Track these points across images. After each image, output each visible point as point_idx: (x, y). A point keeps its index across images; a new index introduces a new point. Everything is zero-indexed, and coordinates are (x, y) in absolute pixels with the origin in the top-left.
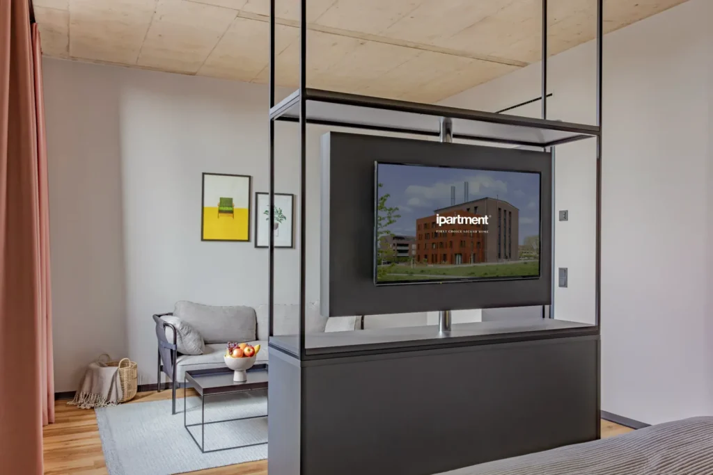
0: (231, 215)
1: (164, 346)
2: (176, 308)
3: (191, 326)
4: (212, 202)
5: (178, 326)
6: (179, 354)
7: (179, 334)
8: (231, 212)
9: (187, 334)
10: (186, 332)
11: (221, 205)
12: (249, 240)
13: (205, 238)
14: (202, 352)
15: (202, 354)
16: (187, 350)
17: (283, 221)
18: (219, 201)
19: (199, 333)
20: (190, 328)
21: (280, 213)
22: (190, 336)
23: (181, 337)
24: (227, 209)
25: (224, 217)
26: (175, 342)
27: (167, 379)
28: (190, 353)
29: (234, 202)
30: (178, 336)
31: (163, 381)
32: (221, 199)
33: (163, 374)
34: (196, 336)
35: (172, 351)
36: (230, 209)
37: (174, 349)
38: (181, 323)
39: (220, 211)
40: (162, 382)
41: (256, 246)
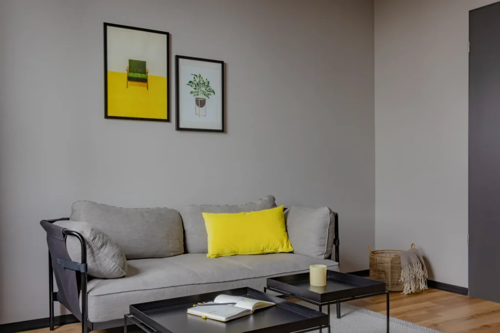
0: (145, 84)
1: (63, 266)
2: (73, 211)
3: (106, 236)
4: (119, 67)
5: (87, 235)
6: (91, 278)
7: (90, 246)
8: (145, 80)
9: (102, 246)
10: (99, 244)
11: (130, 70)
12: (168, 120)
13: (109, 114)
14: (124, 274)
15: (124, 277)
16: (102, 271)
17: (212, 96)
18: (128, 65)
19: (117, 245)
20: (105, 238)
21: (208, 86)
22: (106, 250)
23: (92, 252)
24: (139, 75)
25: (135, 87)
26: (84, 260)
27: (62, 310)
28: (106, 275)
29: (148, 67)
30: (88, 251)
31: (57, 313)
32: (130, 61)
33: (57, 305)
34: (116, 251)
35: (78, 273)
36: (143, 76)
37: (83, 271)
38: (92, 230)
39: (130, 79)
40: (55, 315)
41: (178, 128)
